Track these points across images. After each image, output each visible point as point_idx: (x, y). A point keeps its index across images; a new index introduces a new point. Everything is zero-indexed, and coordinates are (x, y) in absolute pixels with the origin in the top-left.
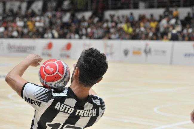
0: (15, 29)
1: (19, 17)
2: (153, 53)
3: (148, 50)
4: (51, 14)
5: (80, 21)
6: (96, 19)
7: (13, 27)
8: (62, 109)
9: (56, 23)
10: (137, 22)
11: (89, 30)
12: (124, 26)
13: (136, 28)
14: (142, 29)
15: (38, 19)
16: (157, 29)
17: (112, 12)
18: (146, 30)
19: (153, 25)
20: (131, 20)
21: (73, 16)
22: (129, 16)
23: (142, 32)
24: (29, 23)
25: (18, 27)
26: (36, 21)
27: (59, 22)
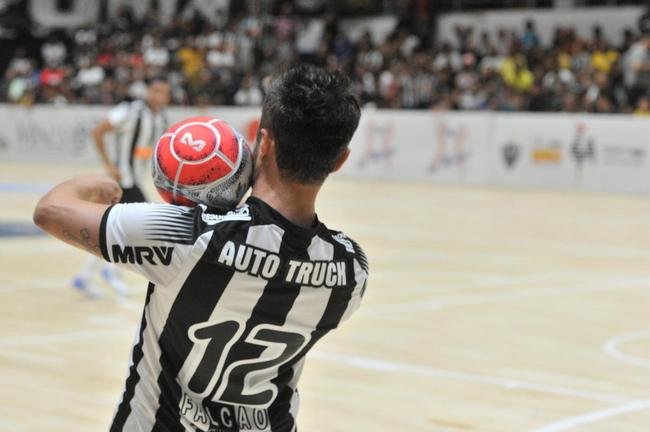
0: (139, 73)
1: (153, 35)
2: (600, 155)
3: (583, 146)
4: (259, 24)
5: (355, 50)
6: (410, 43)
7: (131, 68)
8: (242, 263)
9: (274, 56)
10: (547, 52)
11: (387, 79)
12: (505, 66)
13: (546, 71)
14: (566, 76)
15: (214, 40)
16: (616, 77)
17: (464, 20)
18: (578, 80)
19: (602, 61)
20: (528, 45)
21: (332, 32)
22: (521, 30)
23: (564, 85)
24: (186, 55)
25: (147, 66)
26: (208, 49)
27: (285, 50)
